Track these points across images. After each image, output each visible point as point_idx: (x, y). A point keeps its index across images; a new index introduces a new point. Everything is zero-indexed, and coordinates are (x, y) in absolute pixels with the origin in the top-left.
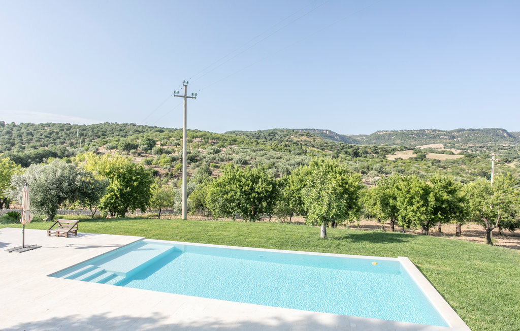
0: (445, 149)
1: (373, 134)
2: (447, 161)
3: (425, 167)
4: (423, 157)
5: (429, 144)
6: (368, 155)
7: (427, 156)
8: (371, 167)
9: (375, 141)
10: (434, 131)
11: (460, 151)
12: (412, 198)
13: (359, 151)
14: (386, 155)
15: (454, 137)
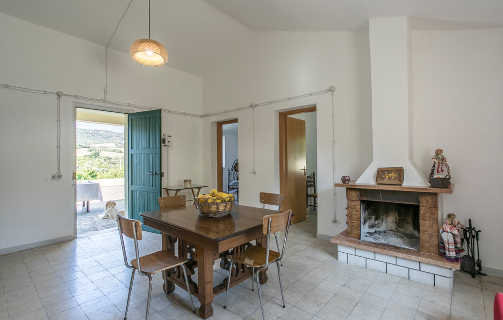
0: (116, 148)
3: (98, 163)
4: (97, 155)
7: (100, 154)
10: (107, 132)
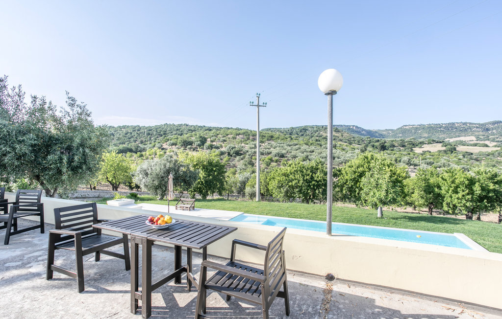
0: (478, 142)
1: (399, 129)
2: (480, 154)
3: (455, 159)
4: (453, 150)
5: (459, 136)
6: (395, 148)
7: (458, 149)
8: (399, 159)
9: (401, 135)
10: (465, 124)
11: (495, 144)
12: (457, 187)
13: (386, 144)
14: (413, 149)
15: (488, 130)
